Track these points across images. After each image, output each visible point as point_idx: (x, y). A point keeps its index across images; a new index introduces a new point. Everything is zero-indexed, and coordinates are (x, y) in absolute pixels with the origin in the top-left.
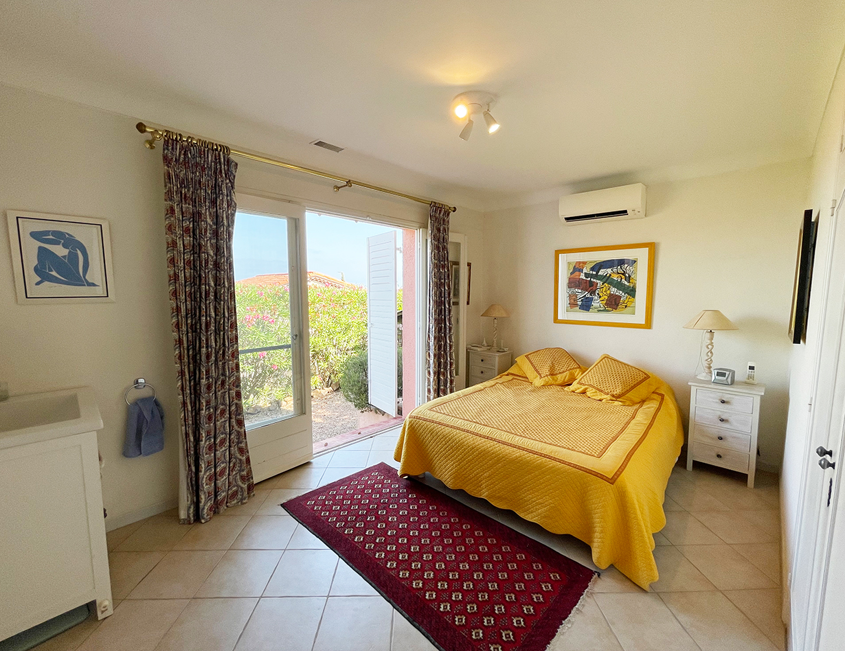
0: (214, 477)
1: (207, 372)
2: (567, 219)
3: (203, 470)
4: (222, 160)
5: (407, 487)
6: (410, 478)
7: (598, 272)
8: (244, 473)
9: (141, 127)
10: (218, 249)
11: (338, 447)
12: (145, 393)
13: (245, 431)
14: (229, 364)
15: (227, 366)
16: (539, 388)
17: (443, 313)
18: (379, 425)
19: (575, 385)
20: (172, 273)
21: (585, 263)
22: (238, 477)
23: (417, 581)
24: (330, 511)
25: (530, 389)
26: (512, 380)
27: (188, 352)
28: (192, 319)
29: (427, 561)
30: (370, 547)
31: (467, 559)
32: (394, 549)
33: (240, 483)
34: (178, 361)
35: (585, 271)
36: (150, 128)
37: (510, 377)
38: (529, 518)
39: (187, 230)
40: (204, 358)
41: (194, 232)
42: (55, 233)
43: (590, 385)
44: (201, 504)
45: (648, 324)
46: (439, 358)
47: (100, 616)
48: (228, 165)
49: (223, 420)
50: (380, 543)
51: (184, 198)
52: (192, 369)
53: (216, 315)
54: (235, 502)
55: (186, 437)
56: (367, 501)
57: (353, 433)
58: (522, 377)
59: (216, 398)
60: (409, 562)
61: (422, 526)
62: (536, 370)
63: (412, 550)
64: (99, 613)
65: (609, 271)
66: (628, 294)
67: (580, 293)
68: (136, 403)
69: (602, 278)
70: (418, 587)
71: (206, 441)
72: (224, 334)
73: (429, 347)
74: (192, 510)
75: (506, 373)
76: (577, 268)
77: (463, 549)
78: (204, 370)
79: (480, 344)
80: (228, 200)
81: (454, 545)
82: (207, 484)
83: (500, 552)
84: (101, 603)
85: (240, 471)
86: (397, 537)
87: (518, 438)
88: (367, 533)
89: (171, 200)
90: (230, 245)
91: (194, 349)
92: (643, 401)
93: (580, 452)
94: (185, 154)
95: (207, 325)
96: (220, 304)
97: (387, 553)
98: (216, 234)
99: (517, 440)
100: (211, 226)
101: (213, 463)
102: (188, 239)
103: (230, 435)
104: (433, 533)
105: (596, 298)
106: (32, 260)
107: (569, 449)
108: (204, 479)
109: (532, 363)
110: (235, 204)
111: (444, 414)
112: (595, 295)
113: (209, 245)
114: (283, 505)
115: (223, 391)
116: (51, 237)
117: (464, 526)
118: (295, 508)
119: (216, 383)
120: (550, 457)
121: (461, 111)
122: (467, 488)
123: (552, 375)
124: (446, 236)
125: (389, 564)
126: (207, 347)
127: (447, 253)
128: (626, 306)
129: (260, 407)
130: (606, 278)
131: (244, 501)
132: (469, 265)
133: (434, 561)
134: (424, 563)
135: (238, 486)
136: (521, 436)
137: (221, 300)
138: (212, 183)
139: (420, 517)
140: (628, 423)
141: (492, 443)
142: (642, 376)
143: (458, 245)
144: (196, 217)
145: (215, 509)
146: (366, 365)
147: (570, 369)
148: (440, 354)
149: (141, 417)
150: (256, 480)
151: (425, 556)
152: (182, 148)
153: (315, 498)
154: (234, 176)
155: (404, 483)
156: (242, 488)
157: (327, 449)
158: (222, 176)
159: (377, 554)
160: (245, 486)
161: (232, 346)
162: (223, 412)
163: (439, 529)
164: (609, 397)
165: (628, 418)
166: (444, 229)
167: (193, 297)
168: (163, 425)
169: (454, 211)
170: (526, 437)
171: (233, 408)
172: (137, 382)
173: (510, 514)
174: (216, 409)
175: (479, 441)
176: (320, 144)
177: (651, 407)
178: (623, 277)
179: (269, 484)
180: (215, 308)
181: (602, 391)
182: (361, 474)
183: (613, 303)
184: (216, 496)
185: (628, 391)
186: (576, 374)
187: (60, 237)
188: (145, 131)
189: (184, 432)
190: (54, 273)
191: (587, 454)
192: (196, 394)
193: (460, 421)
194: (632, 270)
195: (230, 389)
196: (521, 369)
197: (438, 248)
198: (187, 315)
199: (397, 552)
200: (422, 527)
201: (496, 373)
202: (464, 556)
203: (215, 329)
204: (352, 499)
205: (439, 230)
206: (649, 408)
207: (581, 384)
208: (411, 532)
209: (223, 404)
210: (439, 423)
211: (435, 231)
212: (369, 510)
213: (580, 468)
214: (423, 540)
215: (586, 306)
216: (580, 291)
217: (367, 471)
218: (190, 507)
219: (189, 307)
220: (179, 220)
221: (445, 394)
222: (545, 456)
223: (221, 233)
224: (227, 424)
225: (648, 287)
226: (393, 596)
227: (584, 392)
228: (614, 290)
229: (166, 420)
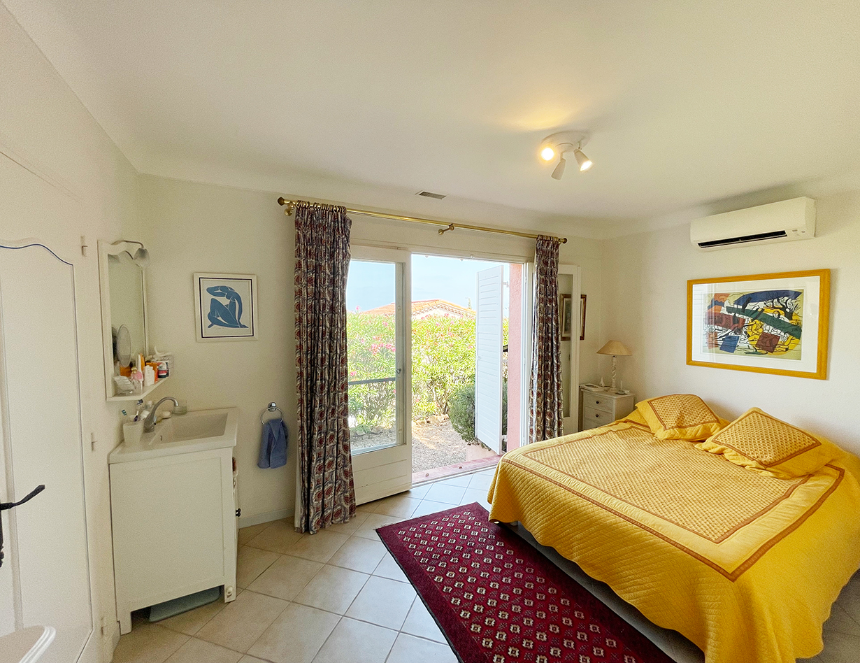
0: (322, 495)
1: (321, 401)
2: (702, 245)
3: (313, 487)
4: (340, 219)
5: (496, 533)
6: (501, 524)
7: (744, 306)
8: (348, 494)
9: (281, 201)
10: (334, 295)
11: (437, 479)
12: (275, 415)
13: (350, 456)
14: (338, 395)
15: (337, 397)
16: (660, 442)
17: (550, 350)
18: (482, 461)
19: (708, 443)
20: (298, 316)
21: (727, 295)
22: (342, 497)
23: (488, 640)
24: (418, 544)
25: (650, 441)
26: (630, 428)
27: (307, 383)
28: (311, 355)
29: (502, 619)
30: (447, 590)
31: (546, 629)
32: (471, 598)
33: (344, 503)
34: (299, 391)
35: (727, 304)
36: (288, 201)
37: (628, 425)
38: (625, 597)
39: (310, 281)
40: (318, 389)
41: (315, 282)
42: (223, 288)
43: (729, 446)
44: (311, 518)
45: (822, 372)
46: (545, 398)
47: (227, 600)
48: (344, 222)
49: (332, 444)
50: (458, 588)
51: (309, 254)
52: (309, 398)
53: (330, 352)
54: (339, 519)
55: (302, 457)
56: (455, 541)
57: (455, 467)
58: (644, 426)
59: (327, 424)
60: (483, 616)
61: (504, 579)
62: (660, 420)
63: (489, 604)
64: (226, 597)
65: (761, 305)
66: (790, 334)
67: (722, 332)
68: (268, 423)
69: (750, 313)
70: (488, 646)
71: (317, 462)
72: (336, 368)
73: (533, 385)
74: (303, 521)
75: (624, 420)
76: (717, 301)
77: (544, 616)
78: (318, 400)
79: (596, 384)
80: (343, 252)
81: (534, 609)
82: (316, 500)
83: (587, 631)
84: (227, 589)
85: (345, 492)
86: (477, 585)
87: (616, 501)
88: (447, 575)
89: (299, 256)
90: (344, 291)
91: (312, 380)
92: (808, 476)
93: (693, 531)
94: (311, 218)
95: (323, 360)
96: (333, 342)
97: (463, 600)
98: (333, 282)
99: (615, 504)
100: (329, 276)
101: (321, 482)
102: (311, 288)
103: (337, 458)
104: (515, 590)
105: (743, 337)
106: (207, 310)
107: (678, 524)
108: (314, 496)
109: (655, 412)
110: (350, 255)
111: (538, 461)
112: (741, 333)
113: (326, 292)
114: (378, 531)
115: (333, 418)
116: (219, 291)
117: (550, 589)
118: (387, 535)
119: (327, 411)
120: (651, 531)
121: (548, 154)
122: (558, 547)
123: (679, 427)
124: (555, 270)
125: (463, 613)
126: (321, 380)
127: (556, 286)
128: (787, 349)
129: (382, 428)
130: (757, 313)
131: (346, 521)
132: (584, 297)
133: (509, 622)
134: (498, 621)
135: (342, 505)
136: (620, 499)
137: (335, 339)
138: (331, 239)
139: (503, 569)
140: (776, 503)
141: (585, 502)
142: (809, 442)
143: (570, 277)
144: (317, 269)
145: (322, 523)
146: (474, 397)
147: (704, 422)
148: (545, 393)
149: (271, 435)
150: (358, 502)
151: (500, 614)
152: (309, 213)
153: (406, 528)
154: (349, 232)
155: (494, 528)
156: (345, 508)
157: (428, 480)
158: (339, 233)
159: (453, 600)
160: (348, 507)
161: (342, 379)
162: (332, 437)
163: (521, 586)
164: (754, 464)
165: (779, 495)
166: (552, 263)
167: (312, 336)
168: (287, 443)
169: (564, 243)
170: (626, 502)
171: (341, 434)
172: (271, 405)
173: (604, 587)
174: (326, 434)
175: (571, 497)
176: (424, 194)
177: (819, 485)
178: (782, 312)
179: (370, 508)
180: (330, 346)
181: (745, 455)
182: (453, 511)
183: (767, 345)
184: (323, 513)
185: (784, 460)
186: (712, 430)
187: (226, 292)
188: (284, 204)
189: (300, 452)
190: (220, 318)
191: (701, 535)
192: (311, 418)
193: (554, 471)
194: (795, 304)
195: (338, 418)
196: (642, 417)
197: (545, 282)
198: (307, 351)
199: (473, 602)
200: (503, 581)
201: (614, 418)
202: (542, 625)
203: (329, 364)
204: (440, 536)
205: (546, 263)
206: (815, 486)
207: (716, 442)
208: (492, 584)
209: (332, 430)
210: (531, 472)
211: (542, 265)
212: (454, 551)
213: (689, 552)
214: (502, 595)
215: (729, 345)
216: (720, 328)
217: (460, 509)
218: (302, 519)
219: (309, 345)
220: (304, 272)
221: (552, 436)
222: (645, 528)
223: (337, 280)
224: (335, 448)
225: (821, 326)
226: (460, 649)
227: (721, 453)
228: (768, 329)
229: (288, 438)
